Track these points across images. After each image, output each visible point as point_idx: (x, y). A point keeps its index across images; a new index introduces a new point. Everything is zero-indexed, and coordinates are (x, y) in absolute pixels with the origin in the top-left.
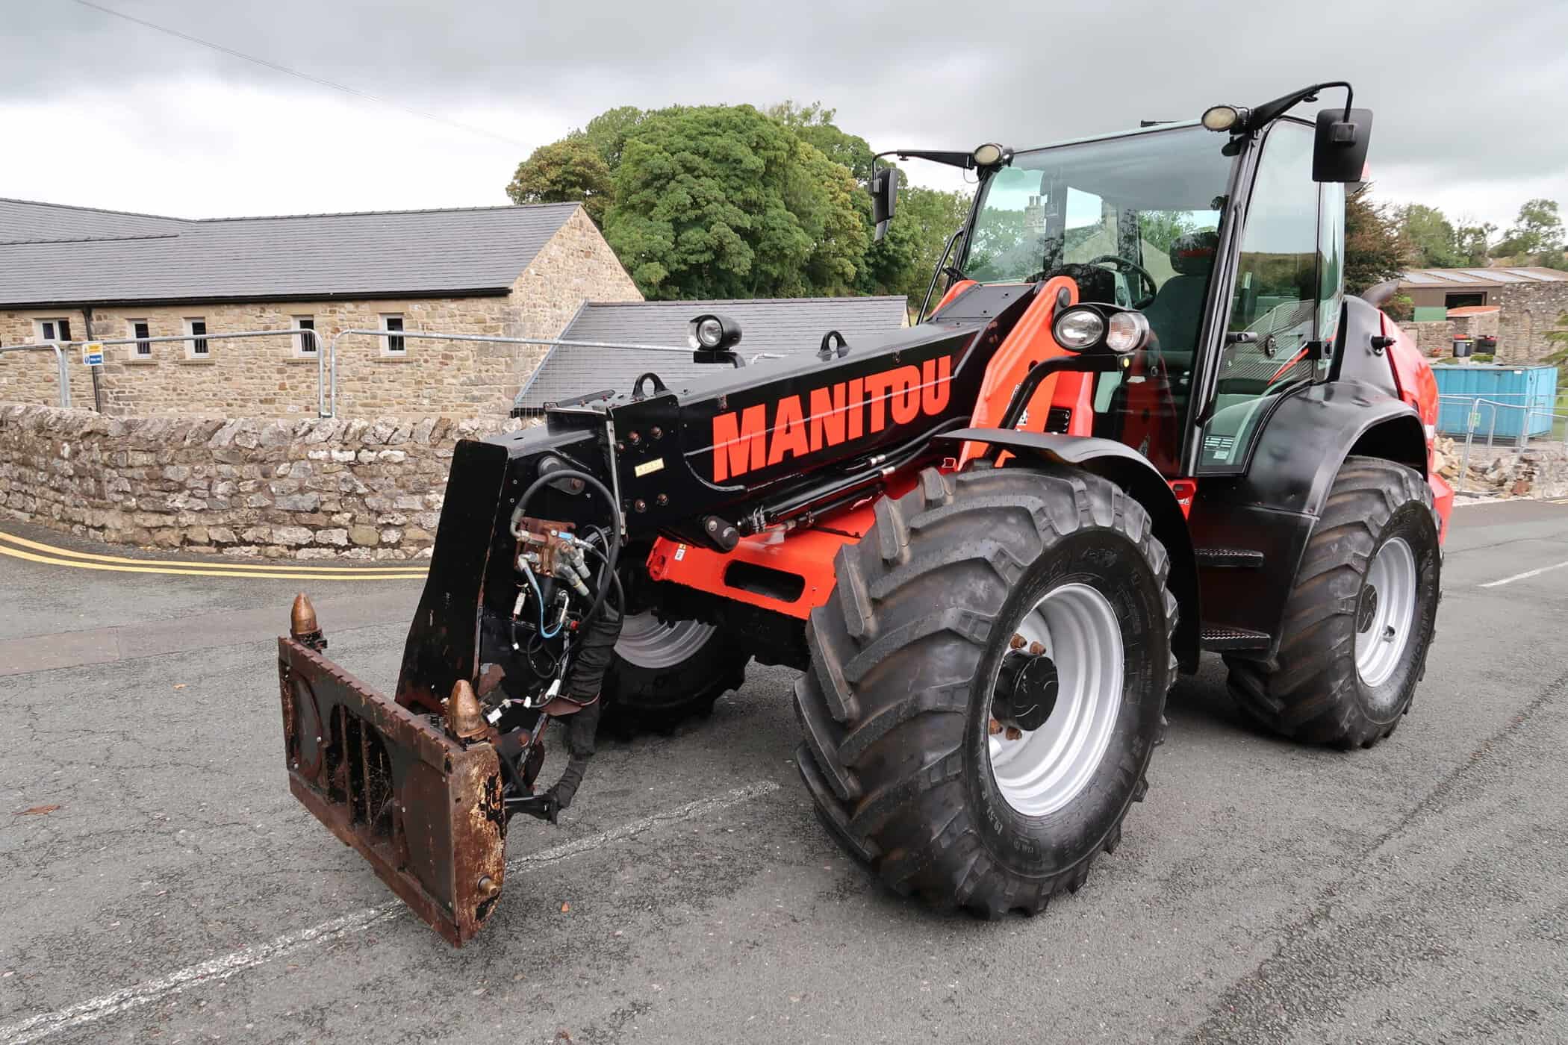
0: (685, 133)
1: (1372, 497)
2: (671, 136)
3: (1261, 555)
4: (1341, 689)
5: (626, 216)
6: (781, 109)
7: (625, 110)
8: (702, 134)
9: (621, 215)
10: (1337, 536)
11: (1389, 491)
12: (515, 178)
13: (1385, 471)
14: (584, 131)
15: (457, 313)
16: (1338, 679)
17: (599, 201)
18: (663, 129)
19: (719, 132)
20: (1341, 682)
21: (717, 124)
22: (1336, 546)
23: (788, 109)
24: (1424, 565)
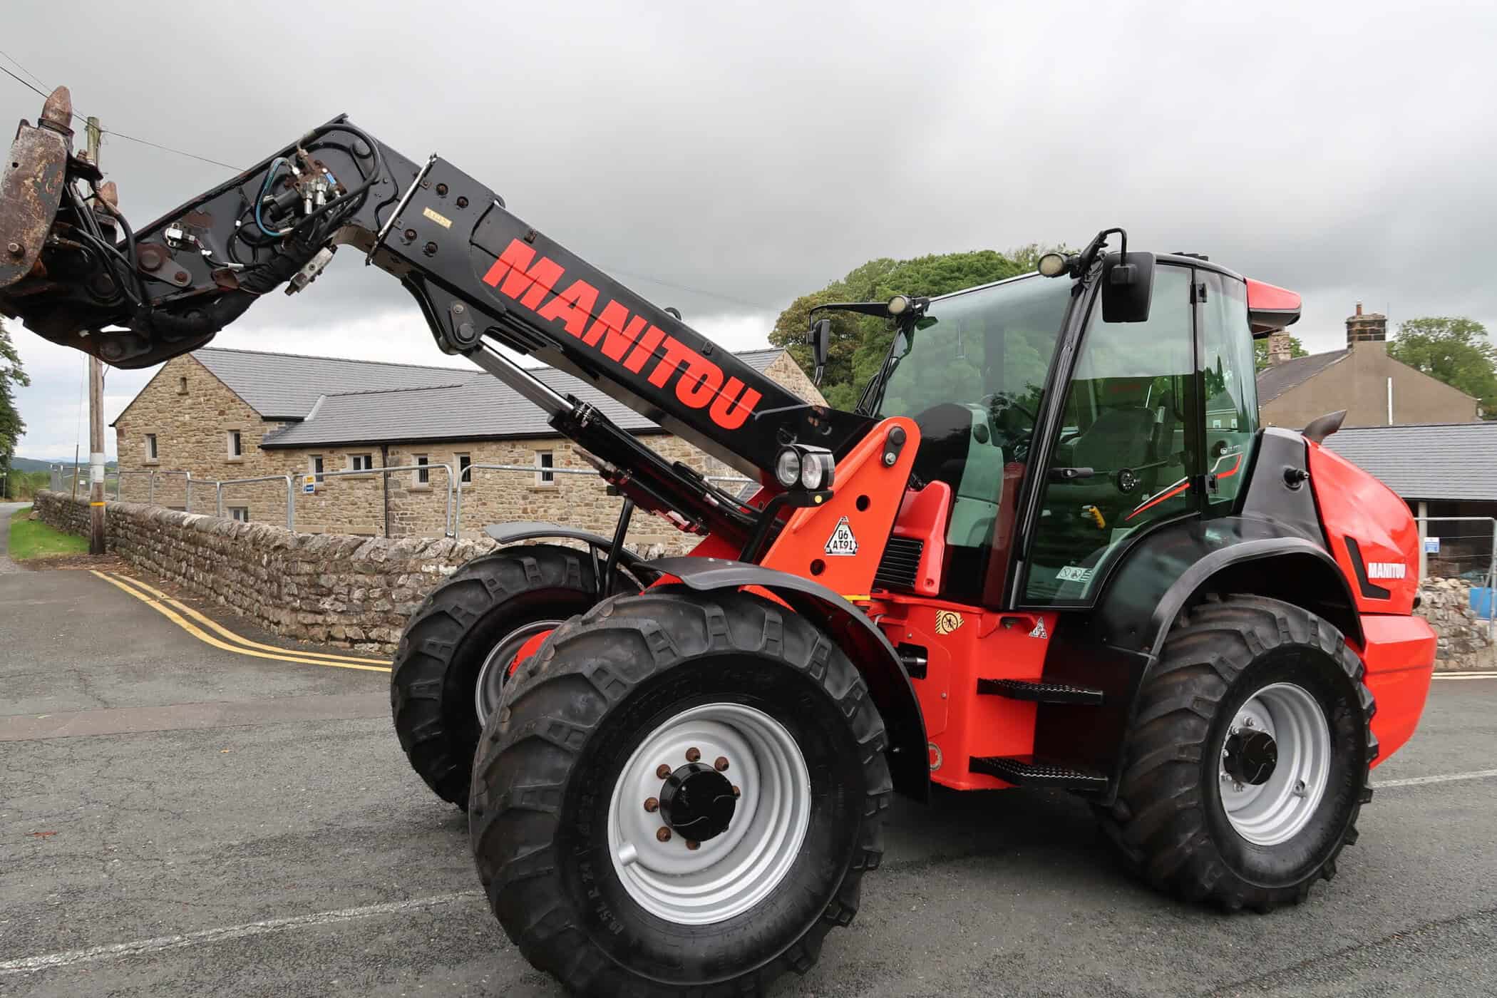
0: (929, 278)
1: (1231, 638)
2: (915, 283)
3: (1101, 693)
4: (1190, 843)
5: (873, 356)
6: (1027, 253)
7: (881, 262)
8: (944, 279)
9: (869, 355)
10: (1183, 678)
11: (1252, 633)
12: (777, 327)
13: (1255, 611)
14: (843, 282)
15: (667, 447)
16: (1186, 831)
17: (851, 343)
18: (910, 277)
19: (962, 276)
20: (1190, 835)
21: (959, 270)
22: (1181, 688)
23: (1033, 251)
24: (1336, 717)
